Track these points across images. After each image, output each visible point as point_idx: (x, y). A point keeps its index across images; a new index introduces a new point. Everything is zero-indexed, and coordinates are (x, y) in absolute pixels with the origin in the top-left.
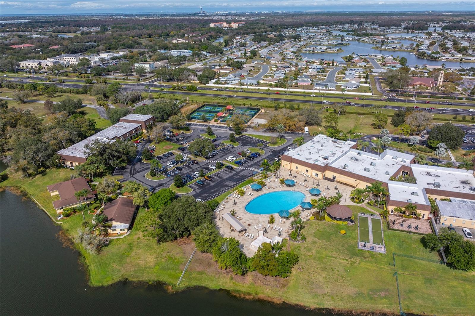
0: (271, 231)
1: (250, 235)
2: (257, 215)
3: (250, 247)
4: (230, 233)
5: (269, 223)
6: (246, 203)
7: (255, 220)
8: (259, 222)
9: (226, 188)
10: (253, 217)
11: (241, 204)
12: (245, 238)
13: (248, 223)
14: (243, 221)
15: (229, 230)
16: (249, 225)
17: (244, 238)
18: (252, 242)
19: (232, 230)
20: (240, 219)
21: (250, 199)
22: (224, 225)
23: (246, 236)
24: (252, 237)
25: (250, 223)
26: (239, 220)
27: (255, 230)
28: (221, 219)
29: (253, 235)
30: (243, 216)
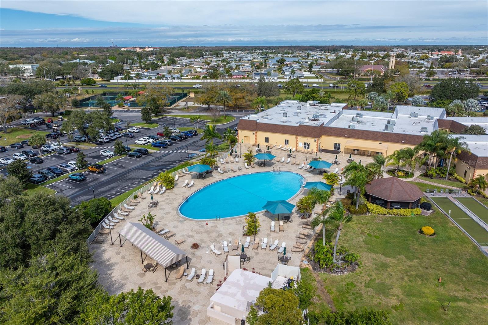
0: (257, 254)
1: (203, 271)
2: (211, 223)
3: (210, 313)
4: (142, 275)
5: (245, 235)
6: (180, 200)
7: (207, 232)
8: (220, 235)
9: (134, 181)
10: (202, 226)
11: (168, 204)
12: (188, 285)
13: (190, 242)
14: (178, 238)
15: (140, 268)
16: (195, 246)
17: (184, 287)
18: (211, 294)
19: (149, 267)
20: (169, 235)
21: (188, 193)
22: (123, 258)
23: (189, 278)
24: (209, 280)
25: (198, 242)
26: (168, 238)
27: (213, 258)
28: (117, 243)
29: (211, 272)
30: (175, 227)
